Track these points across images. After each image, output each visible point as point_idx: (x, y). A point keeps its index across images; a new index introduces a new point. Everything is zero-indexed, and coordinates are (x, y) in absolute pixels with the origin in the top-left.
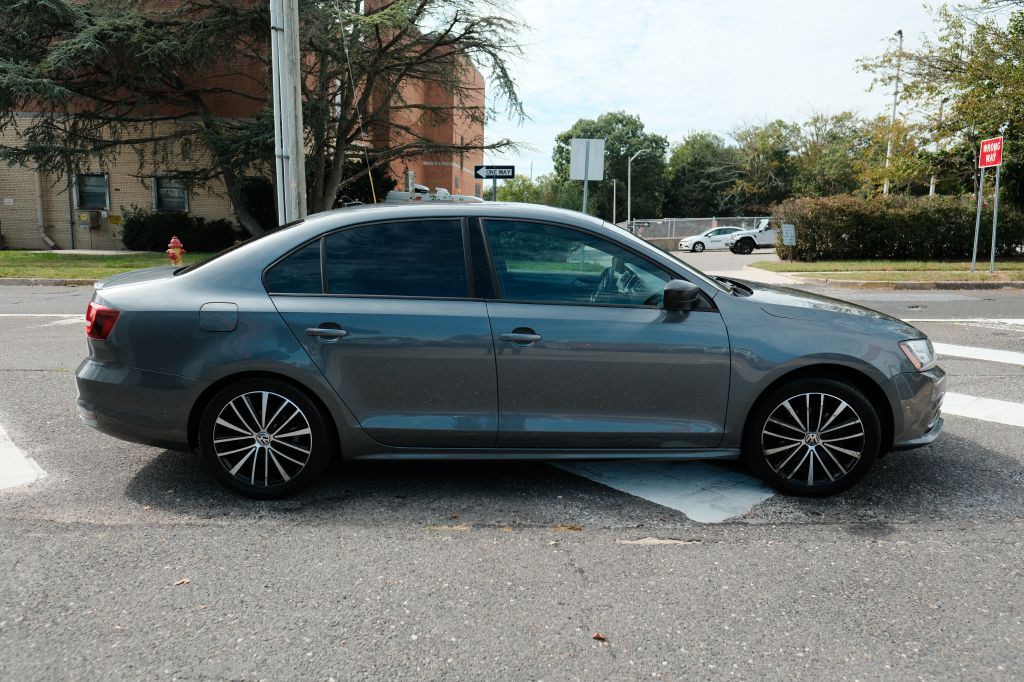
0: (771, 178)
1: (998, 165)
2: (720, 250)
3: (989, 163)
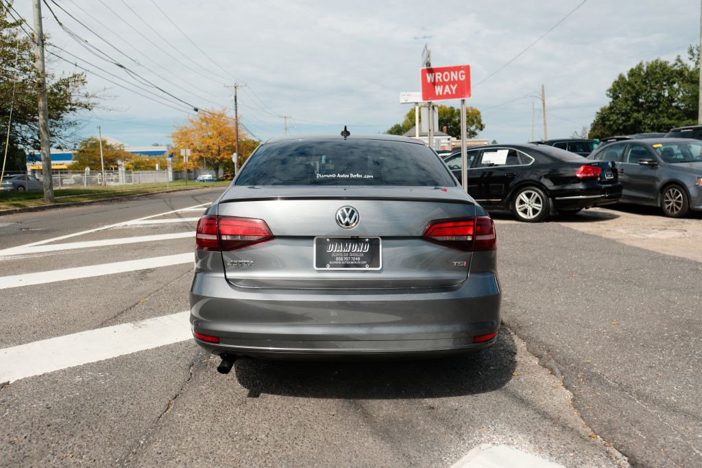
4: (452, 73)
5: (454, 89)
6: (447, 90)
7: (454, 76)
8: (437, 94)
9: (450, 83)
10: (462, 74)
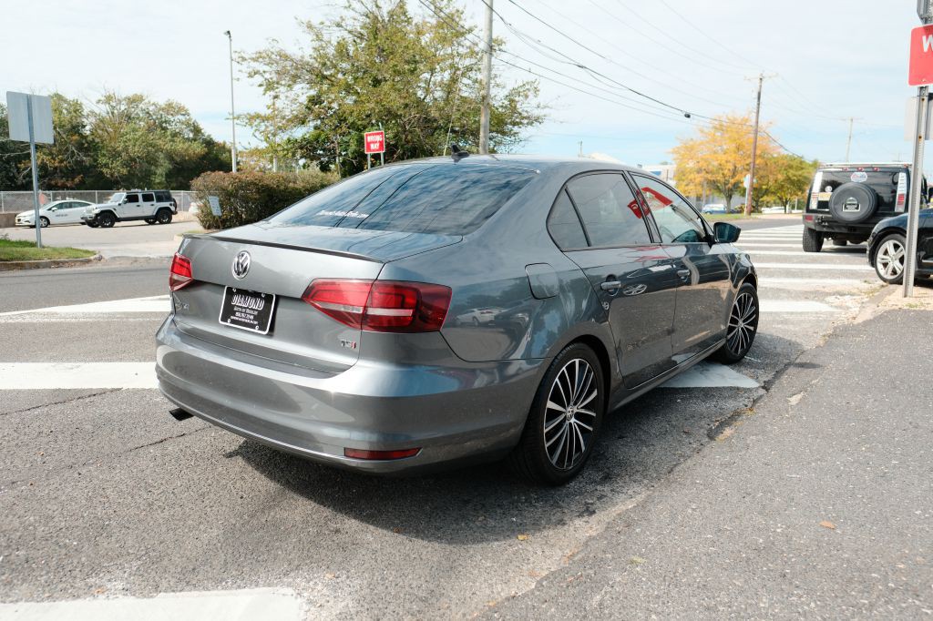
0: (73, 152)
1: (382, 152)
2: (73, 224)
3: (374, 150)
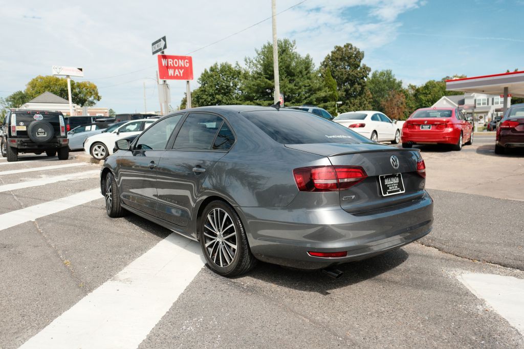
4: (180, 61)
5: (181, 72)
6: (177, 73)
7: (181, 63)
8: (170, 75)
9: (179, 68)
10: (187, 62)
